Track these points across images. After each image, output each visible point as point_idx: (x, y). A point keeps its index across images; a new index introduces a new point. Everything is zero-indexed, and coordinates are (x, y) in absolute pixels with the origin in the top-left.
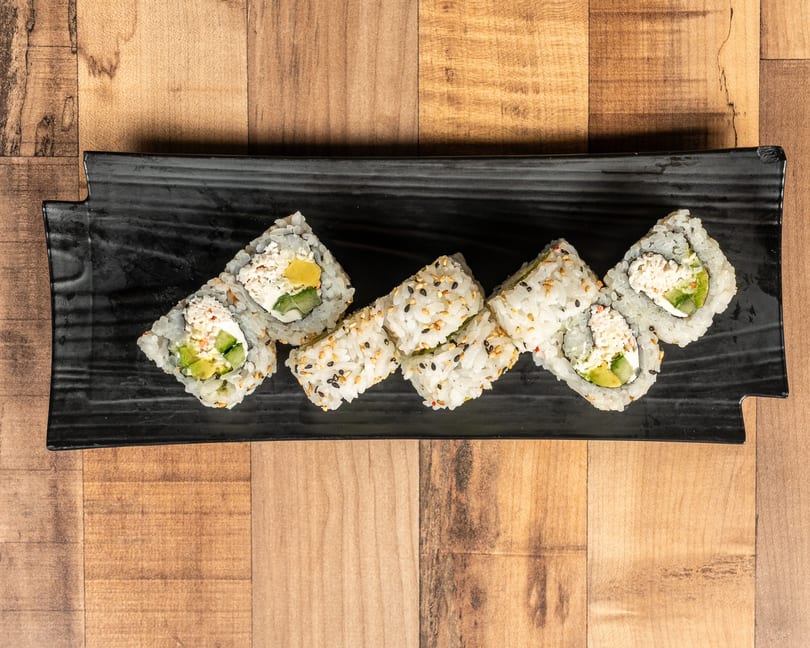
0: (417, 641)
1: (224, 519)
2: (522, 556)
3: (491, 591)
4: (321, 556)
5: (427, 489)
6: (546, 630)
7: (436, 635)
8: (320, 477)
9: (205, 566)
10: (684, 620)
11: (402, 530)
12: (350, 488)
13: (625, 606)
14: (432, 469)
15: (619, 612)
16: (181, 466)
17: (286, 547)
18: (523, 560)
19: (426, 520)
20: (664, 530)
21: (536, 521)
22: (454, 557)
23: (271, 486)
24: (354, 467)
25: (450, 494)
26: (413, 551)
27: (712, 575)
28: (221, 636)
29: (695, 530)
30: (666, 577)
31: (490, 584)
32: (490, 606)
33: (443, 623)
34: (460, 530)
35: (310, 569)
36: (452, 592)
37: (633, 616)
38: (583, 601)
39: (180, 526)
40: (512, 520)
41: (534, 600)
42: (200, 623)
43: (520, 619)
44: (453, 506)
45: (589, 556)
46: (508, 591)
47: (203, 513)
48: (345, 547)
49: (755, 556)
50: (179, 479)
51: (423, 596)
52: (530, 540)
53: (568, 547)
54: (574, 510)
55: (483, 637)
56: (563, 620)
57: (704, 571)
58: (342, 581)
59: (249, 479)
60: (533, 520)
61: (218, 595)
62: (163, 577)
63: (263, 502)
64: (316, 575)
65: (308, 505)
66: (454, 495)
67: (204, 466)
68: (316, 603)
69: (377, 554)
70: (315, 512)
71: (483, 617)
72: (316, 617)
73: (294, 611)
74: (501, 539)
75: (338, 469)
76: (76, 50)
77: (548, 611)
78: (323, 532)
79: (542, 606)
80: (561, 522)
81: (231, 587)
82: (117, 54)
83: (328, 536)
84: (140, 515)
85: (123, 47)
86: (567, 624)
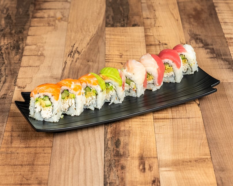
0: (103, 176)
1: (43, 154)
2: (137, 159)
3: (127, 166)
4: (73, 161)
5: (107, 148)
6: (146, 173)
7: (109, 175)
8: (74, 146)
9: (35, 163)
10: (191, 170)
11: (99, 155)
12: (83, 148)
13: (171, 168)
14: (108, 145)
15: (169, 169)
16: (31, 145)
17: (62, 159)
18: (137, 160)
19: (106, 153)
20: (181, 154)
21: (141, 153)
22: (115, 160)
23: (58, 148)
24: (84, 145)
25: (114, 149)
26: (102, 159)
27: (198, 162)
28: (38, 176)
29: (191, 154)
30: (183, 162)
31: (127, 165)
32: (127, 169)
33: (111, 172)
34: (117, 155)
35: (69, 163)
36: (114, 167)
37: (174, 170)
38: (157, 167)
39: (29, 156)
40: (133, 153)
41: (141, 167)
42: (32, 174)
43: (137, 171)
44: (115, 151)
45: (158, 159)
46: (133, 166)
47: (36, 153)
48: (80, 159)
49: (211, 158)
50: (30, 147)
51: (105, 167)
52: (139, 156)
53: (151, 157)
54: (153, 151)
55: (125, 175)
56: (151, 171)
57: (195, 161)
58: (79, 165)
59: (52, 147)
60: (140, 153)
61: (38, 168)
62: (22, 165)
63: (56, 151)
64: (71, 164)
65: (69, 151)
66: (115, 149)
67: (38, 145)
68: (70, 170)
69: (91, 160)
70: (71, 153)
71: (125, 171)
72: (70, 172)
73: (63, 171)
74: (130, 156)
75: (79, 145)
76: (15, 85)
77: (146, 170)
78: (74, 156)
79: (144, 169)
80: (149, 153)
81: (43, 167)
82: (26, 86)
83: (75, 157)
84: (17, 154)
85: (27, 85)
86: (152, 172)
